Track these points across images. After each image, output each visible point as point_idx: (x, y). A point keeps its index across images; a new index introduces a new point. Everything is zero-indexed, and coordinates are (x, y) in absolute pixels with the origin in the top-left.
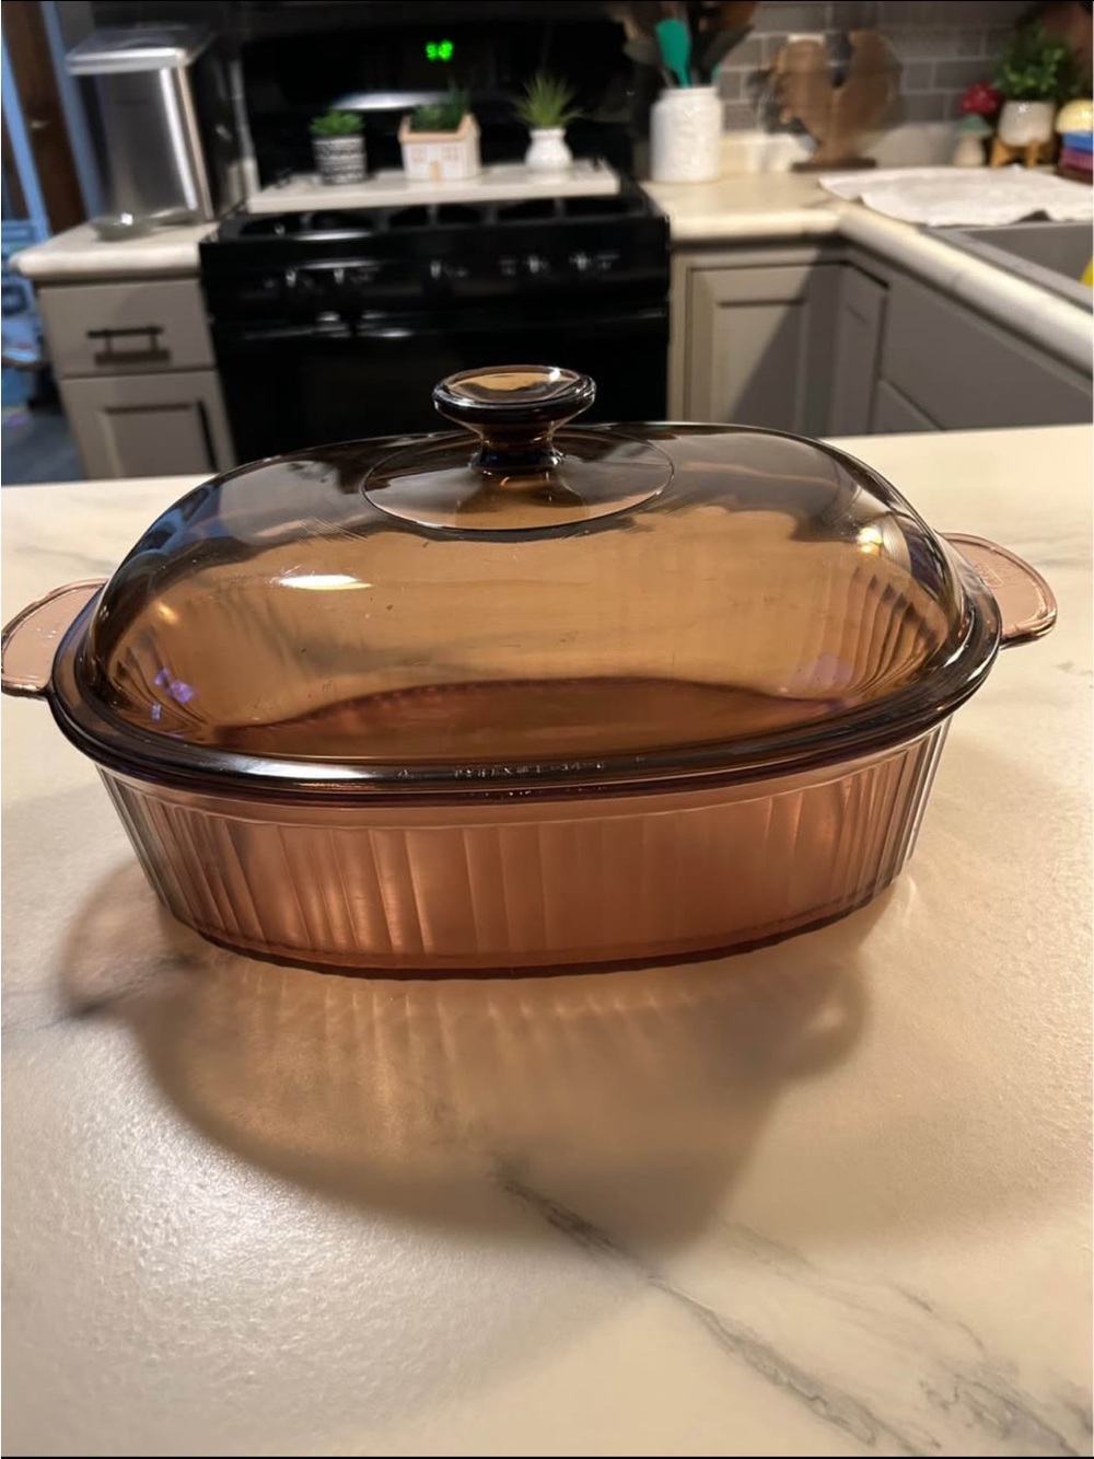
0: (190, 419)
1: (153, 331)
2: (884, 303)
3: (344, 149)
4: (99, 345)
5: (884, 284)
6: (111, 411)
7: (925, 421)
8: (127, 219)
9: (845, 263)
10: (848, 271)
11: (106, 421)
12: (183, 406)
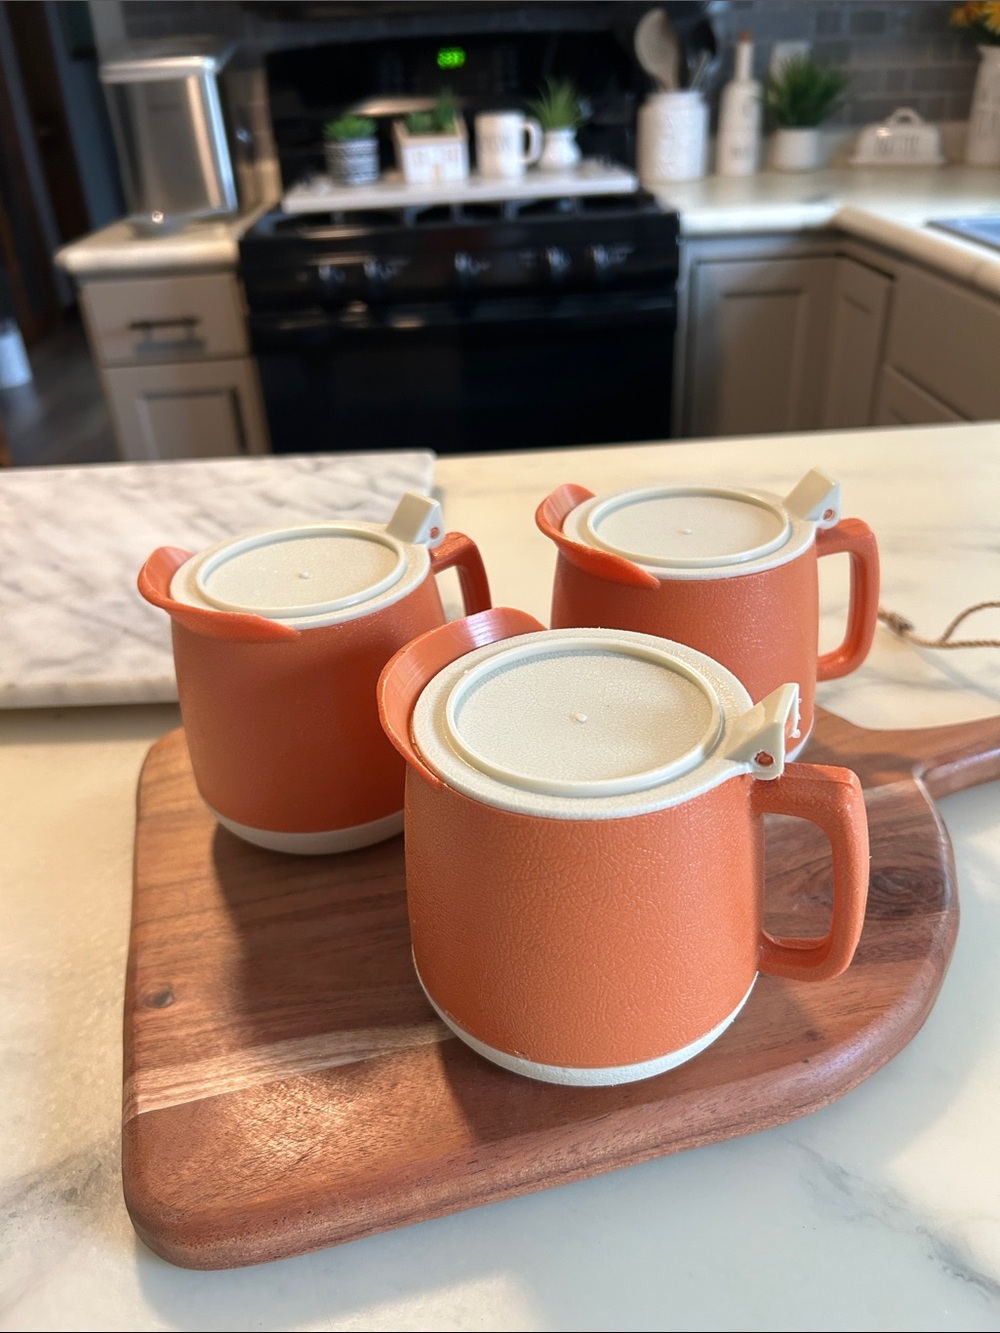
0: (220, 407)
1: (189, 322)
2: (890, 295)
3: (360, 152)
4: (138, 336)
5: (890, 276)
6: (151, 396)
7: (948, 412)
8: (158, 219)
9: (841, 255)
10: (845, 264)
11: (143, 408)
12: (214, 392)
